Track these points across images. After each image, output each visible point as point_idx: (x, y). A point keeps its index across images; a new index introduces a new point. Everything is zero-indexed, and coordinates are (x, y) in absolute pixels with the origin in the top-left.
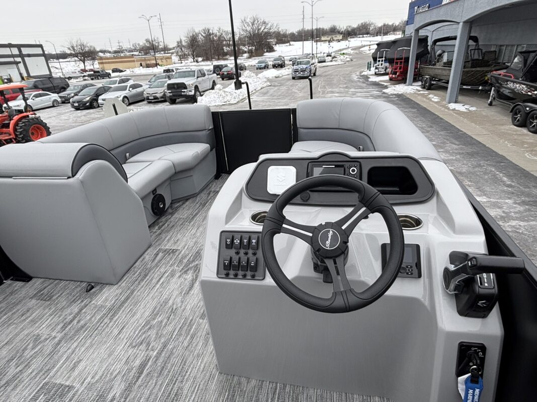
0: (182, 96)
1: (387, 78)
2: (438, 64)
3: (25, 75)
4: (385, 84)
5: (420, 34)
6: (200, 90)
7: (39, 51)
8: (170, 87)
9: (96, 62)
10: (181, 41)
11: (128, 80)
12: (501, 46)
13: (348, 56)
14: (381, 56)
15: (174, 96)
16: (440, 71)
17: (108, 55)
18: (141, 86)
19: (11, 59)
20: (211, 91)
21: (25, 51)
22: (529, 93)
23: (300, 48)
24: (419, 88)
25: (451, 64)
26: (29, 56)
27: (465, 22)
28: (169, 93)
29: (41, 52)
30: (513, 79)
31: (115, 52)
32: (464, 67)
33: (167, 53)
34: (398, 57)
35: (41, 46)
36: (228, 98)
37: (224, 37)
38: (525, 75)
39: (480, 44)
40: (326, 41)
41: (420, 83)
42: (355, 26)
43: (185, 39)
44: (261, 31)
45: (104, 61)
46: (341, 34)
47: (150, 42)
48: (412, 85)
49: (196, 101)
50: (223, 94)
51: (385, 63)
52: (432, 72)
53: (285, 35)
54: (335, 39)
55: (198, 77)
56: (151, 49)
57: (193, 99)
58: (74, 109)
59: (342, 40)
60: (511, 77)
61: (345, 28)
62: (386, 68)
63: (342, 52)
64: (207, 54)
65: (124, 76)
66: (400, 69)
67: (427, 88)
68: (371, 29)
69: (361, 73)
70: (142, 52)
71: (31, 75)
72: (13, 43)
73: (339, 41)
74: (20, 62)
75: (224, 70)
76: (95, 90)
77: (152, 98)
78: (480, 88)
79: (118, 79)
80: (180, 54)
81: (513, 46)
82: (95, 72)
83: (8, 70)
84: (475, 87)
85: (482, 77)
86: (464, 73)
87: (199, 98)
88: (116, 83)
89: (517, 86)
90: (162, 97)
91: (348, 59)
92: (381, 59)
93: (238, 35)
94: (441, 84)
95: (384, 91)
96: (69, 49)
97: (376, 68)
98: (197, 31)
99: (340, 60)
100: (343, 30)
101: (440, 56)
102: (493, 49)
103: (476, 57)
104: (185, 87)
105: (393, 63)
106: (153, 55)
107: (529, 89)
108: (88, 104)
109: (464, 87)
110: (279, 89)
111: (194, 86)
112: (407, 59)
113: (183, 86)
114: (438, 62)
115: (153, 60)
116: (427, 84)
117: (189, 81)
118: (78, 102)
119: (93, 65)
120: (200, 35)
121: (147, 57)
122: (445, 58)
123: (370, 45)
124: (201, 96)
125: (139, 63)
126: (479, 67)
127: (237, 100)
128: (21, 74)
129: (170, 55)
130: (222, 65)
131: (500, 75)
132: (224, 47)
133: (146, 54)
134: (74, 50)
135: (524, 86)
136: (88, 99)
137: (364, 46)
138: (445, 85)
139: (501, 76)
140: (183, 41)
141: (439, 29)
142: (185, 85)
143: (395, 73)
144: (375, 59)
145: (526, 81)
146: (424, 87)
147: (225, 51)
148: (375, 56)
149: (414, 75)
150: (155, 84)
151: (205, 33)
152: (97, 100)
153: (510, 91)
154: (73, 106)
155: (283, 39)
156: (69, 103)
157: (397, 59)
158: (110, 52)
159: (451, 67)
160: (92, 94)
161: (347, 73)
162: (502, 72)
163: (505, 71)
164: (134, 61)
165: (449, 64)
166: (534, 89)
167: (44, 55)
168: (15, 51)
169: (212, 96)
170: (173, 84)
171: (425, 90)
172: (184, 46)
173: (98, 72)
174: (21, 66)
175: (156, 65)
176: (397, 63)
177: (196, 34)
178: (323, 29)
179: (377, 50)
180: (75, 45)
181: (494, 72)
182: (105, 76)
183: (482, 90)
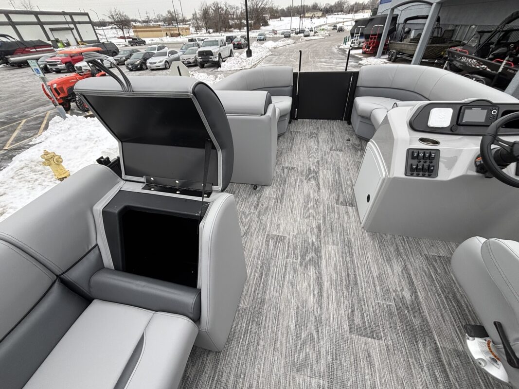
0: (209, 61)
1: (360, 51)
2: (405, 40)
3: (79, 40)
4: (360, 56)
5: (394, 13)
6: (223, 57)
7: (86, 19)
8: (201, 54)
9: (131, 30)
10: (196, 14)
11: (164, 47)
12: (457, 26)
13: (326, 32)
14: (357, 32)
15: (203, 61)
16: (406, 46)
17: (138, 24)
18: (176, 53)
19: (66, 26)
20: (229, 58)
21: (76, 19)
22: (478, 67)
23: (288, 23)
24: (386, 61)
25: (418, 41)
26: (79, 23)
27: (438, 3)
28: (200, 59)
29: (88, 20)
30: (467, 55)
31: (144, 22)
32: (428, 44)
33: (186, 25)
34: (374, 33)
35: (87, 14)
36: (244, 64)
37: (229, 11)
38: (478, 52)
39: (441, 23)
40: (309, 17)
41: (387, 56)
42: (333, 4)
43: (199, 12)
44: (259, 6)
45: (138, 30)
46: (321, 11)
47: (171, 14)
48: (380, 58)
49: (220, 66)
50: (240, 60)
51: (360, 38)
52: (399, 47)
53: (277, 11)
54: (316, 15)
55: (220, 46)
56: (174, 21)
57: (217, 65)
58: (128, 70)
59: (321, 17)
60: (466, 53)
61: (324, 5)
62: (360, 43)
63: (322, 27)
64: (216, 26)
65: (161, 44)
66: (373, 44)
67: (392, 60)
68: (345, 7)
69: (339, 46)
70: (167, 23)
71: (84, 40)
72: (65, 11)
73: (319, 17)
74: (73, 29)
75: (235, 40)
76: (142, 55)
77: (187, 63)
78: (436, 61)
79: (156, 46)
80: (195, 25)
81: (466, 26)
82: (133, 39)
83: (66, 35)
84: (432, 61)
85: (439, 52)
86: (427, 48)
87: (222, 64)
88: (155, 50)
89: (470, 60)
90: (194, 62)
91: (327, 34)
92: (357, 35)
93: (241, 10)
94: (404, 57)
95: (360, 62)
96: (109, 17)
97: (352, 43)
98: (208, 5)
99: (321, 35)
100: (323, 7)
101: (409, 32)
102: (450, 28)
103: (435, 34)
104: (212, 55)
105: (369, 38)
106: (176, 26)
107: (478, 63)
108: (139, 67)
109: (423, 60)
110: (279, 58)
111: (218, 54)
112: (380, 35)
113: (210, 53)
114: (405, 38)
115: (176, 30)
116: (393, 58)
117: (214, 49)
118: (131, 65)
119: (129, 32)
120: (211, 9)
121: (170, 27)
122: (412, 35)
123: (343, 22)
124: (224, 61)
125: (165, 32)
126: (438, 43)
127: (251, 66)
128: (76, 39)
129: (188, 26)
130: (232, 36)
131: (456, 50)
132: (230, 21)
133: (169, 24)
134: (113, 18)
135: (475, 61)
136: (138, 62)
137: (339, 23)
138: (409, 58)
139: (458, 52)
140: (197, 13)
141: (409, 9)
142: (212, 52)
143: (368, 47)
144: (352, 35)
145: (477, 56)
146: (390, 60)
147: (231, 24)
148: (352, 32)
149: (384, 49)
150: (187, 51)
151: (215, 7)
152: (145, 64)
153: (461, 64)
154: (128, 68)
155: (277, 14)
156: (124, 64)
157: (372, 35)
158: (139, 22)
159: (418, 43)
160: (141, 58)
161: (328, 46)
162: (459, 48)
163: (462, 47)
164: (161, 31)
165: (416, 40)
166: (481, 63)
167: (90, 22)
168: (69, 19)
169: (232, 62)
170: (203, 52)
171: (390, 62)
172: (198, 19)
173: (136, 39)
174: (75, 31)
175: (179, 35)
176: (372, 38)
177: (208, 7)
178: (307, 6)
179: (355, 27)
180: (114, 14)
181: (453, 48)
182: (142, 43)
183: (436, 63)
